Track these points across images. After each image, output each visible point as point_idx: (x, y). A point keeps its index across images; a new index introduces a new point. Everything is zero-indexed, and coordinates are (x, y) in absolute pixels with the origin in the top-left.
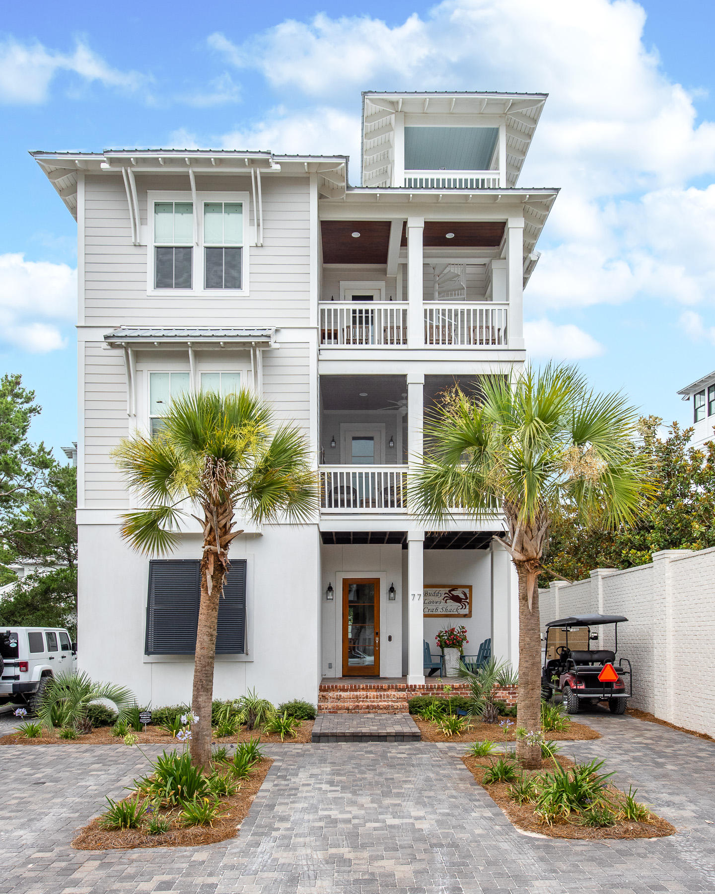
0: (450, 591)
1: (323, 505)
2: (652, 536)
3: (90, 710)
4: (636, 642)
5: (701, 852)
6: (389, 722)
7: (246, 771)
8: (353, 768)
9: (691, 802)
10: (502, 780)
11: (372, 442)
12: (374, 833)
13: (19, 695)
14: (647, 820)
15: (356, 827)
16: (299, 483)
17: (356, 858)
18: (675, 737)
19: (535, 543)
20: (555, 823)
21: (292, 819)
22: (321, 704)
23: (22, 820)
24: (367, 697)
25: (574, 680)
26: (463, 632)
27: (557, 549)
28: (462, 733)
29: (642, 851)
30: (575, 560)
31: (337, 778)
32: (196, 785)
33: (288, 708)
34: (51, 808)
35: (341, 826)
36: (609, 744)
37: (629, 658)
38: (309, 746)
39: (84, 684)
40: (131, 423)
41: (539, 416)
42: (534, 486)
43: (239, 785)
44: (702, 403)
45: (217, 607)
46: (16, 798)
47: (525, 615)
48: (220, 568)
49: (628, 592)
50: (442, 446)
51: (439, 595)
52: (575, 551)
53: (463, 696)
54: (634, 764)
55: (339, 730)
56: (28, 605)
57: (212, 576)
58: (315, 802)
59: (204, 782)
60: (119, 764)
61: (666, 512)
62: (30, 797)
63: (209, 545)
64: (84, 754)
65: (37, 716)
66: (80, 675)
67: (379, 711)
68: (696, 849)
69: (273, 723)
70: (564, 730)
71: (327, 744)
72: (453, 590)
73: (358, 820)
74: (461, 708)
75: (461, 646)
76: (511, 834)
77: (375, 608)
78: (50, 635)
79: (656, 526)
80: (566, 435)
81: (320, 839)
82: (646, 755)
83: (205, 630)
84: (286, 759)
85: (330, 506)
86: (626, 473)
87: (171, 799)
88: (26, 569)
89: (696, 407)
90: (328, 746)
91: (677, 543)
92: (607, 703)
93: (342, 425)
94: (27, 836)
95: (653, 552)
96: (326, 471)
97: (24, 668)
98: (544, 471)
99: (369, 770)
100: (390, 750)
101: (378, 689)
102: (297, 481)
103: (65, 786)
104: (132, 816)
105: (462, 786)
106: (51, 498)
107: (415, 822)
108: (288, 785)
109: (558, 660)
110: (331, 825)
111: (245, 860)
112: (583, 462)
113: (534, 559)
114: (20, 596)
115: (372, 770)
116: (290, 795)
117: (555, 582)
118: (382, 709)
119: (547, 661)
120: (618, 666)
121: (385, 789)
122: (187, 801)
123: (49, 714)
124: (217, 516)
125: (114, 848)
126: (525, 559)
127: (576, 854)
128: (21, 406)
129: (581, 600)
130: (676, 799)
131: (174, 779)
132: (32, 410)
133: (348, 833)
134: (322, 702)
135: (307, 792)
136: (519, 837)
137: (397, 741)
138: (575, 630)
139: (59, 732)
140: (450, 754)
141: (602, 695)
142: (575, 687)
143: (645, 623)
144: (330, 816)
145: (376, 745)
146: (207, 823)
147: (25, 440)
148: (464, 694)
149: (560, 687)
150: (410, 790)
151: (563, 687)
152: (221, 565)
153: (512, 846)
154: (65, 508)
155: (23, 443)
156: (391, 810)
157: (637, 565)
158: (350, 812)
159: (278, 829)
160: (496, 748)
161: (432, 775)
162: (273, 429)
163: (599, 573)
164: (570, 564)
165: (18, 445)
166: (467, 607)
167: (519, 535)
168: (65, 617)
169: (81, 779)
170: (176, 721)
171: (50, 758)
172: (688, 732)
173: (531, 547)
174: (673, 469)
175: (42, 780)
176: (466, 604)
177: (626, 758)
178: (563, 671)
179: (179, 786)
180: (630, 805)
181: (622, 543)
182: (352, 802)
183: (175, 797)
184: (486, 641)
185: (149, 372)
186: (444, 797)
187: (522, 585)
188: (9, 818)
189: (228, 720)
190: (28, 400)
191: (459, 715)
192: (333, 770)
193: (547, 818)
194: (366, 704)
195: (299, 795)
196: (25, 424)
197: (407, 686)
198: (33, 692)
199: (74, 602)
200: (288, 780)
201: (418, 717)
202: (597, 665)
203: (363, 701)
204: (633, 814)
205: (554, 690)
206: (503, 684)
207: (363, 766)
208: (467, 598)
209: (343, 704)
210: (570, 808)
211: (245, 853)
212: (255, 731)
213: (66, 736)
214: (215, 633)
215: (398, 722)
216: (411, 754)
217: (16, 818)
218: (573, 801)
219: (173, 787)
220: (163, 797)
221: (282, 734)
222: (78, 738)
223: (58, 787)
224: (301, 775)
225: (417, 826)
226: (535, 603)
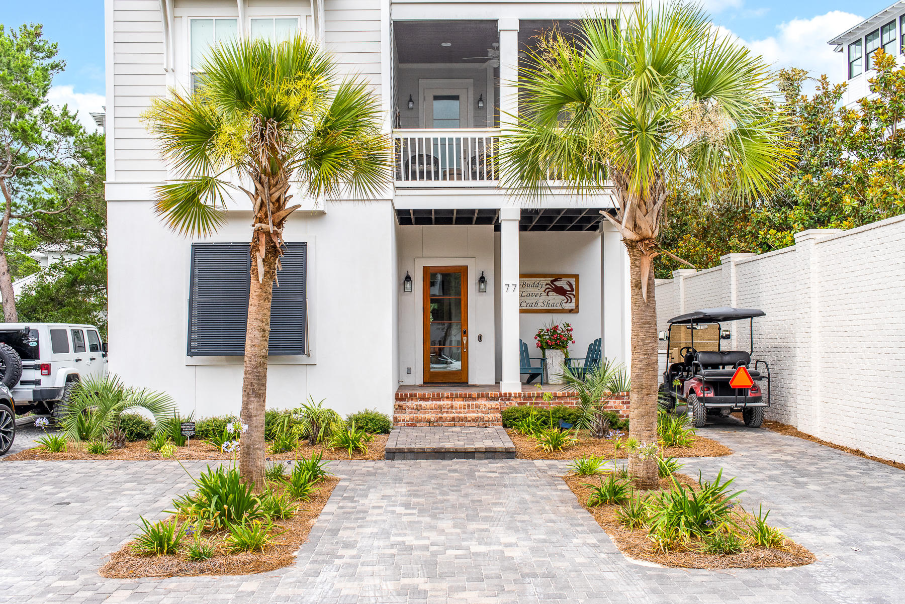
0: (552, 282)
1: (398, 178)
2: (794, 214)
3: (123, 421)
4: (775, 341)
5: (845, 583)
6: (479, 436)
7: (307, 491)
8: (433, 488)
9: (835, 526)
10: (610, 502)
11: (458, 102)
12: (456, 561)
13: (41, 403)
14: (781, 547)
15: (434, 554)
16: (367, 149)
17: (433, 590)
18: (821, 453)
19: (650, 218)
20: (671, 550)
21: (358, 545)
22: (397, 415)
23: (42, 545)
24: (452, 407)
25: (701, 386)
26: (568, 330)
27: (682, 232)
28: (564, 449)
29: (774, 582)
30: (703, 244)
31: (414, 500)
32: (246, 505)
33: (357, 420)
34: (76, 531)
35: (416, 553)
36: (741, 461)
37: (767, 359)
38: (381, 464)
39: (116, 389)
40: (169, 80)
41: (653, 65)
42: (648, 149)
43: (297, 506)
44: (858, 55)
45: (270, 297)
46: (36, 520)
47: (639, 306)
48: (273, 250)
49: (766, 281)
50: (537, 102)
51: (540, 286)
52: (704, 233)
53: (568, 406)
54: (770, 483)
55: (418, 445)
56: (52, 300)
57: (264, 260)
58: (387, 526)
59: (255, 502)
60: (157, 482)
61: (812, 184)
62: (51, 518)
63: (260, 222)
64: (117, 471)
65: (62, 428)
66: (111, 378)
67: (469, 424)
68: (838, 579)
69: (340, 437)
70: (688, 445)
71: (403, 462)
72: (556, 280)
73: (437, 547)
74: (565, 419)
75: (566, 348)
76: (619, 562)
77: (462, 302)
78: (76, 333)
79: (799, 201)
80: (686, 88)
81: (392, 567)
82: (784, 474)
83: (256, 324)
84: (353, 479)
85: (407, 179)
86: (759, 135)
87: (216, 521)
88: (50, 257)
89: (851, 60)
90: (405, 464)
91: (826, 222)
92: (741, 414)
93: (421, 81)
94: (48, 563)
95: (796, 232)
96: (402, 136)
97: (46, 372)
98: (659, 132)
99: (453, 491)
100: (479, 468)
101: (465, 397)
102: (364, 146)
103: (92, 507)
104: (169, 539)
105: (562, 509)
106: (77, 171)
107: (505, 549)
108: (353, 508)
109: (682, 364)
110: (405, 552)
111: (301, 591)
112: (705, 120)
113: (649, 239)
114: (43, 289)
115: (456, 491)
116: (358, 519)
117: (680, 270)
118: (470, 421)
119: (670, 364)
120: (754, 369)
121: (471, 512)
122: (235, 523)
123: (75, 425)
124: (269, 188)
125: (148, 576)
126: (638, 238)
127: (696, 585)
128: (42, 61)
129: (710, 291)
130: (818, 523)
131: (220, 497)
132: (54, 67)
133: (425, 561)
134: (398, 413)
135: (378, 515)
136: (627, 566)
137: (488, 458)
138: (702, 327)
139: (87, 446)
140: (550, 473)
141: (734, 405)
142: (702, 395)
143: (786, 318)
144: (404, 543)
145: (462, 462)
146: (257, 549)
147: (46, 102)
148: (568, 403)
149: (685, 396)
150: (501, 514)
151: (687, 396)
152: (275, 247)
153: (619, 577)
154: (93, 183)
155: (43, 105)
156: (476, 536)
157: (777, 248)
158: (429, 538)
159: (342, 557)
160: (605, 467)
161: (527, 497)
162: (334, 84)
163: (731, 259)
164: (698, 248)
165: (37, 108)
166: (574, 301)
167: (630, 210)
168: (95, 313)
169: (112, 499)
170: (224, 434)
171: (75, 476)
172: (836, 447)
173: (645, 224)
174: (821, 132)
175: (66, 501)
176: (572, 297)
177: (760, 476)
178: (687, 377)
179: (226, 506)
180: (761, 529)
181: (759, 223)
182: (431, 527)
183: (220, 518)
184: (596, 341)
185: (190, 19)
186: (541, 521)
187: (635, 270)
188: (27, 542)
189: (286, 433)
190: (50, 54)
191: (562, 429)
192: (409, 491)
193: (661, 544)
194: (452, 415)
195: (368, 518)
196: (46, 83)
197: (500, 394)
198: (56, 399)
199: (105, 296)
200: (356, 501)
201: (513, 430)
202: (729, 369)
203: (447, 412)
204: (765, 539)
205: (677, 400)
206: (616, 391)
207: (445, 486)
208: (572, 290)
209: (423, 416)
210: (689, 532)
211: (301, 583)
212: (318, 446)
213: (95, 451)
214: (268, 328)
215: (489, 437)
216: (504, 473)
217: (35, 542)
218: (694, 524)
219: (218, 507)
220: (207, 518)
221: (350, 450)
222: (109, 453)
223: (85, 507)
224: (371, 496)
225: (507, 554)
226: (650, 291)
